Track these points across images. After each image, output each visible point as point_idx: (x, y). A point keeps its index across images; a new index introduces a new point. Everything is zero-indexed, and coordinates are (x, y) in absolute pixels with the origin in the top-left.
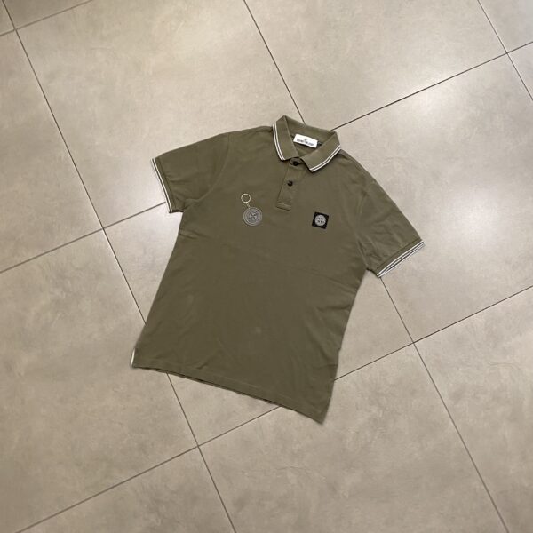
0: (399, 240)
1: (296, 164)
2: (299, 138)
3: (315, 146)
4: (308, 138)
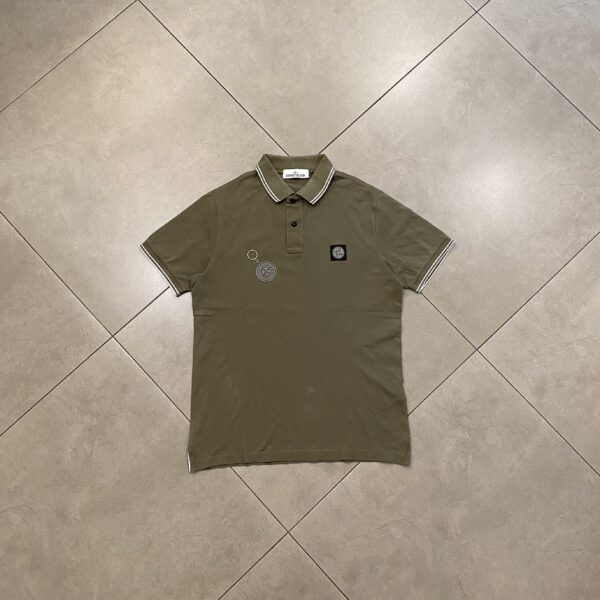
0: (428, 247)
1: (293, 201)
2: (287, 173)
3: (307, 176)
4: (297, 170)
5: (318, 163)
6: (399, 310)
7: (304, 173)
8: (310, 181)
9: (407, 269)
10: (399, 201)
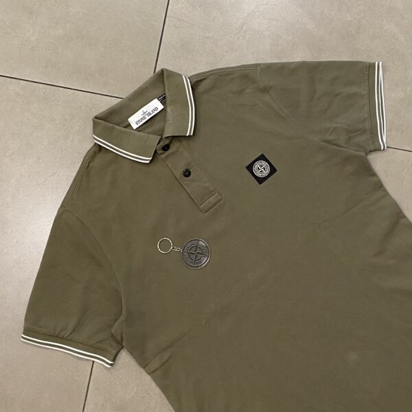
0: (354, 89)
1: (166, 148)
2: (135, 120)
3: (161, 107)
4: (144, 109)
5: (162, 83)
6: (379, 186)
7: (155, 105)
8: (169, 109)
9: (352, 132)
10: (284, 60)
